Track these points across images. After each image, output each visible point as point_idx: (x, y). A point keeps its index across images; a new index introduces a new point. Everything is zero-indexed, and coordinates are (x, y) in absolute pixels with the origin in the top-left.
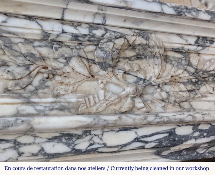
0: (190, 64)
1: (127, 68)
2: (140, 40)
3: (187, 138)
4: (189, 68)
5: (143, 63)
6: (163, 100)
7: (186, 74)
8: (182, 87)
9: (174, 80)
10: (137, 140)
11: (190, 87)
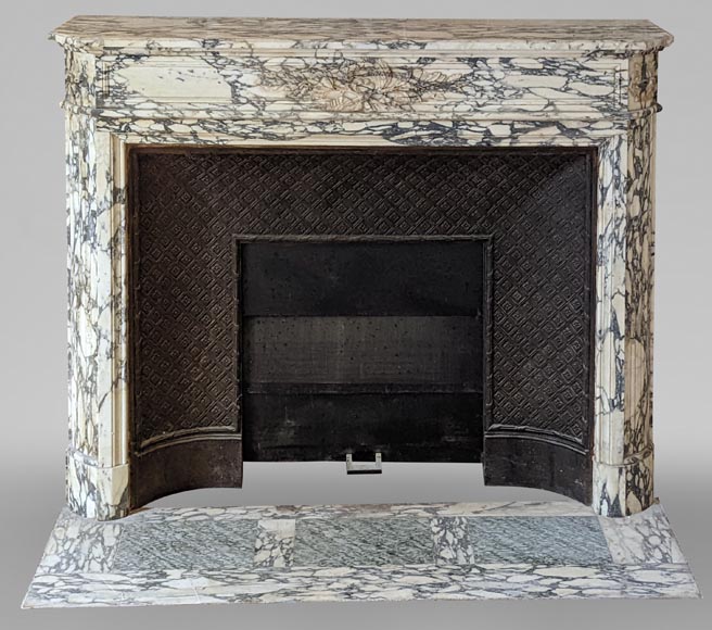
0: (412, 77)
1: (360, 83)
2: (367, 65)
3: (408, 130)
4: (411, 80)
5: (373, 79)
6: (386, 104)
7: (408, 85)
8: (405, 94)
9: (397, 89)
10: (367, 129)
11: (411, 94)
